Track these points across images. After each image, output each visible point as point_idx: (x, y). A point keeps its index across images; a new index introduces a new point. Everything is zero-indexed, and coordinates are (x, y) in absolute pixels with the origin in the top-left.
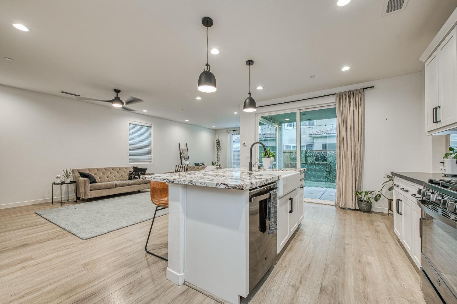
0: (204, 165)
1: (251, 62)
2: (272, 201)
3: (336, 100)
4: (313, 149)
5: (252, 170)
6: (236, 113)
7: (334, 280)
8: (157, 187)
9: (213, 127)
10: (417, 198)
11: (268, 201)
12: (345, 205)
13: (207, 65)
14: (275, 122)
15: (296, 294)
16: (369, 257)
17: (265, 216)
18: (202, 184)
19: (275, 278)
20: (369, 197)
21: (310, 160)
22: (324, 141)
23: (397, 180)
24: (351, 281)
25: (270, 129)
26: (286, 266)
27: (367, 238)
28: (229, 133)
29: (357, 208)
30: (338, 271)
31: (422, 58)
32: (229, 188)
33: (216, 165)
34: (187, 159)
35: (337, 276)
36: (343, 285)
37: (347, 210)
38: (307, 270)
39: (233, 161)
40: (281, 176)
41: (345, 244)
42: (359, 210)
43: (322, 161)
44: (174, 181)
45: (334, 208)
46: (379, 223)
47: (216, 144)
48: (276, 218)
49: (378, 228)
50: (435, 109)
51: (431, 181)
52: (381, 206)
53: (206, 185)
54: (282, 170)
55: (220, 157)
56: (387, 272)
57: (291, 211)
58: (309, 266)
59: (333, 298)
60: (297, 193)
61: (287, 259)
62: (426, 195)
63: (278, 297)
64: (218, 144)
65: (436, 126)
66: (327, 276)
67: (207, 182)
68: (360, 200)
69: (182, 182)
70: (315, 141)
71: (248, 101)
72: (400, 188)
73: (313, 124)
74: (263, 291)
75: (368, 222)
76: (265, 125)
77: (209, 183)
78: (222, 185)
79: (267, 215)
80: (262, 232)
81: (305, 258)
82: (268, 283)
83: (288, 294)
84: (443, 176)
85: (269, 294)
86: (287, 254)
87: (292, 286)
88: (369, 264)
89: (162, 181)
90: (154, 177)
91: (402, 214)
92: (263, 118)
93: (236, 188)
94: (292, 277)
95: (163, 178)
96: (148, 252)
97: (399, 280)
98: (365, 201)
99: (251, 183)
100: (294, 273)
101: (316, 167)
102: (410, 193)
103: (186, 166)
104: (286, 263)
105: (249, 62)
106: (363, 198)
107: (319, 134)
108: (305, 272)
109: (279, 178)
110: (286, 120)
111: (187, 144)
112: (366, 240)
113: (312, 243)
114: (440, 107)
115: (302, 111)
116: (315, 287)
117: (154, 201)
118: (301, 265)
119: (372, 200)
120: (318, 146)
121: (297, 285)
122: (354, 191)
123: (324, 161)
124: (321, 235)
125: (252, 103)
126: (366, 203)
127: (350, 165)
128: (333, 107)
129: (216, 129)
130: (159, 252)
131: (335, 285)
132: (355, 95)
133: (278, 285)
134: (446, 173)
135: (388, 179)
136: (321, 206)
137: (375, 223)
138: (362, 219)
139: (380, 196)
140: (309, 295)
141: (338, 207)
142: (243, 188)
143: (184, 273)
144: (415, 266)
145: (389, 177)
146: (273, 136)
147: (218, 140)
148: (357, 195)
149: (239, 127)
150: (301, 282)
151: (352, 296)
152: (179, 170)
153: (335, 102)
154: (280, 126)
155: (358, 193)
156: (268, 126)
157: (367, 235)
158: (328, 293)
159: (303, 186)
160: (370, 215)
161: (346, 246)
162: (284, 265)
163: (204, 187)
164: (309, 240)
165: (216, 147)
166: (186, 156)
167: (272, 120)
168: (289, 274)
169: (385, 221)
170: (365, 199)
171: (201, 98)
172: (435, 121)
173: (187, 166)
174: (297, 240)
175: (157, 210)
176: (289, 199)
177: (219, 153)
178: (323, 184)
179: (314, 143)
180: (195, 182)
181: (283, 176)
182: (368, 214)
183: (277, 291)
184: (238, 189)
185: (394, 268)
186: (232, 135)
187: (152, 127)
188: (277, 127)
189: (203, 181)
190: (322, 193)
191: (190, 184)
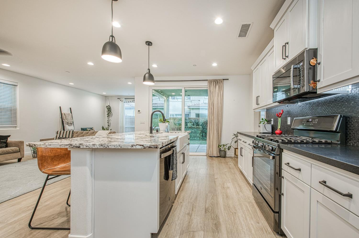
0: (92, 130)
1: (150, 43)
2: (174, 155)
3: (208, 85)
4: (190, 117)
5: (152, 133)
6: (130, 83)
7: (212, 202)
8: (47, 155)
9: (103, 93)
10: (251, 146)
11: (171, 156)
12: (212, 154)
13: (112, 36)
14: (164, 95)
15: (190, 218)
16: (228, 184)
17: (169, 168)
18: (116, 146)
19: (175, 213)
20: (225, 148)
21: (189, 125)
22: (197, 112)
23: (240, 137)
24: (220, 200)
25: (160, 100)
26: (181, 202)
27: (226, 173)
28: (121, 100)
29: (219, 155)
30: (213, 196)
31: (252, 68)
32: (144, 148)
33: (107, 130)
34: (71, 124)
35: (213, 199)
36: (217, 204)
37: (213, 157)
38: (196, 200)
39: (125, 126)
40: (178, 136)
41: (215, 179)
42: (220, 157)
43: (196, 126)
44: (80, 145)
45: (206, 157)
46: (230, 163)
47: (106, 110)
48: (176, 168)
49: (230, 166)
50: (257, 97)
51: (257, 136)
52: (231, 153)
53: (121, 147)
54: (175, 133)
55: (111, 122)
56: (237, 190)
57: (183, 163)
58: (196, 198)
59: (213, 214)
60: (186, 149)
61: (181, 197)
62: (256, 143)
63: (179, 225)
64: (109, 110)
65: (257, 106)
66: (208, 201)
67: (122, 145)
68: (220, 151)
69: (92, 146)
70: (192, 111)
71: (147, 75)
72: (242, 141)
73: (190, 99)
74: (167, 224)
75: (225, 163)
76: (156, 96)
77: (124, 145)
78: (138, 146)
79: (171, 166)
80: (166, 180)
81: (193, 193)
82: (170, 217)
83: (186, 220)
84: (259, 133)
85: (173, 225)
86: (181, 194)
87: (187, 214)
88: (228, 188)
89: (63, 147)
90: (50, 143)
91: (243, 156)
92: (156, 91)
93: (151, 147)
94: (187, 208)
95: (63, 143)
96: (33, 228)
97: (243, 193)
98: (223, 151)
99: (163, 143)
100: (187, 205)
101: (192, 130)
102: (247, 143)
103: (71, 131)
104: (181, 200)
105: (148, 43)
106: (222, 149)
107: (194, 106)
108: (195, 202)
109: (177, 138)
110: (172, 94)
111: (70, 108)
112: (225, 174)
113: (196, 182)
114: (259, 96)
115: (186, 89)
116: (202, 210)
117: (43, 170)
118: (191, 198)
119: (227, 150)
120: (193, 116)
121: (191, 212)
122: (217, 145)
123: (197, 126)
124: (200, 176)
125: (151, 78)
126: (224, 152)
127: (215, 128)
128: (206, 89)
129: (106, 95)
130: (50, 224)
131: (213, 205)
132: (218, 83)
133: (178, 217)
134: (261, 132)
135: (234, 136)
136: (198, 157)
137: (229, 164)
138: (222, 162)
139: (230, 147)
140: (199, 217)
141: (208, 156)
142: (157, 147)
143: (92, 234)
144: (249, 183)
145: (235, 135)
146: (160, 106)
147: (109, 106)
148: (219, 147)
149: (134, 96)
150: (192, 210)
151: (222, 208)
152: (61, 136)
153: (207, 86)
154: (168, 99)
155: (219, 146)
156: (158, 97)
157: (225, 171)
158: (210, 211)
159: (189, 144)
160: (226, 159)
161: (216, 180)
162: (179, 202)
163: (118, 149)
164: (194, 181)
165: (107, 113)
166: (70, 121)
167: (162, 93)
168: (184, 207)
169: (233, 161)
170: (223, 150)
171: (93, 63)
172: (257, 104)
173: (73, 131)
174: (186, 183)
175: (47, 179)
176: (182, 154)
177: (110, 118)
178: (197, 142)
179: (190, 112)
180: (108, 145)
181: (180, 137)
182: (224, 158)
183: (178, 221)
184: (153, 148)
185: (240, 187)
186: (124, 102)
187: (17, 86)
188: (165, 99)
189: (118, 144)
190: (197, 148)
191: (101, 147)
